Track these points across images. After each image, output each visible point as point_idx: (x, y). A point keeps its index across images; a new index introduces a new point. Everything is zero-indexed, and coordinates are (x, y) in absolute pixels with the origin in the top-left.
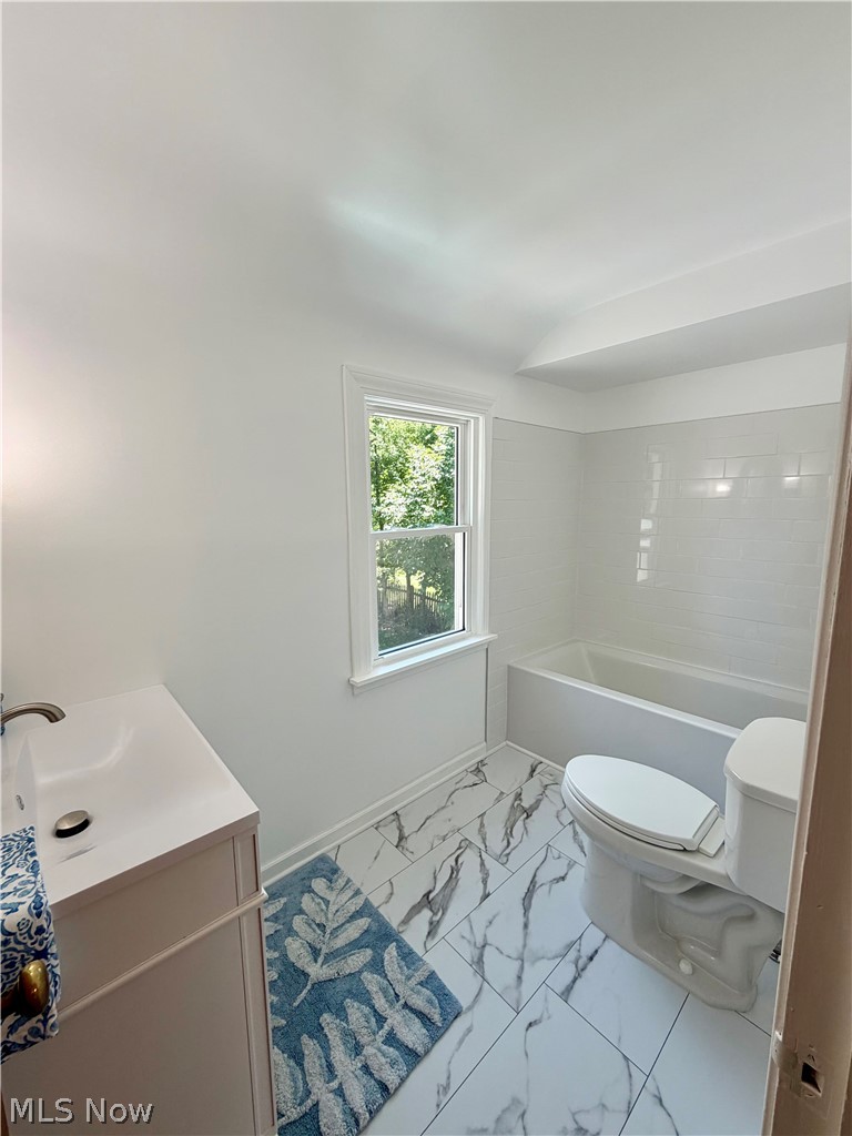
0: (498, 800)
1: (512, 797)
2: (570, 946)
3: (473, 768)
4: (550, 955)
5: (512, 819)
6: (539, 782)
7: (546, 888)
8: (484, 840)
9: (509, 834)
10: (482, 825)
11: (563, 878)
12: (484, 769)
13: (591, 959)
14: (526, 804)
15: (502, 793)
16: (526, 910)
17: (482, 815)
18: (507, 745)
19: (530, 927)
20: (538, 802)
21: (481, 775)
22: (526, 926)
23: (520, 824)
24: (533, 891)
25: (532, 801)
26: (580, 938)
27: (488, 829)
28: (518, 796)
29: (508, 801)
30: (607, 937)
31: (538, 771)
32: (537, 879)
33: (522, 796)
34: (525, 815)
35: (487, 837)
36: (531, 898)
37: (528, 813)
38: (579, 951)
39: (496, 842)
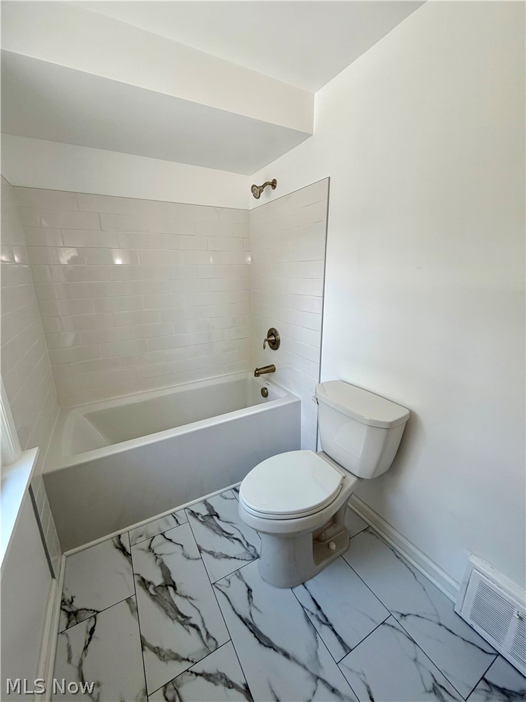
0: (135, 610)
1: (140, 590)
2: (309, 621)
3: (65, 620)
4: (314, 644)
5: (168, 606)
6: (142, 552)
7: (254, 612)
8: (177, 658)
9: (184, 620)
10: (157, 651)
11: (249, 590)
12: (77, 605)
13: (319, 608)
14: (158, 580)
15: (128, 600)
16: (270, 646)
17: (143, 644)
18: (67, 557)
19: (289, 651)
20: (162, 566)
21: (82, 615)
22: (286, 655)
23: (178, 600)
24: (255, 627)
25: (158, 572)
26: (303, 607)
27: (166, 646)
28: (144, 583)
29: (143, 598)
30: (303, 584)
31: (126, 545)
32: (243, 616)
33: (148, 578)
34: (171, 589)
35: (175, 651)
36: (260, 633)
37: (169, 584)
38: (312, 614)
39: (187, 643)
